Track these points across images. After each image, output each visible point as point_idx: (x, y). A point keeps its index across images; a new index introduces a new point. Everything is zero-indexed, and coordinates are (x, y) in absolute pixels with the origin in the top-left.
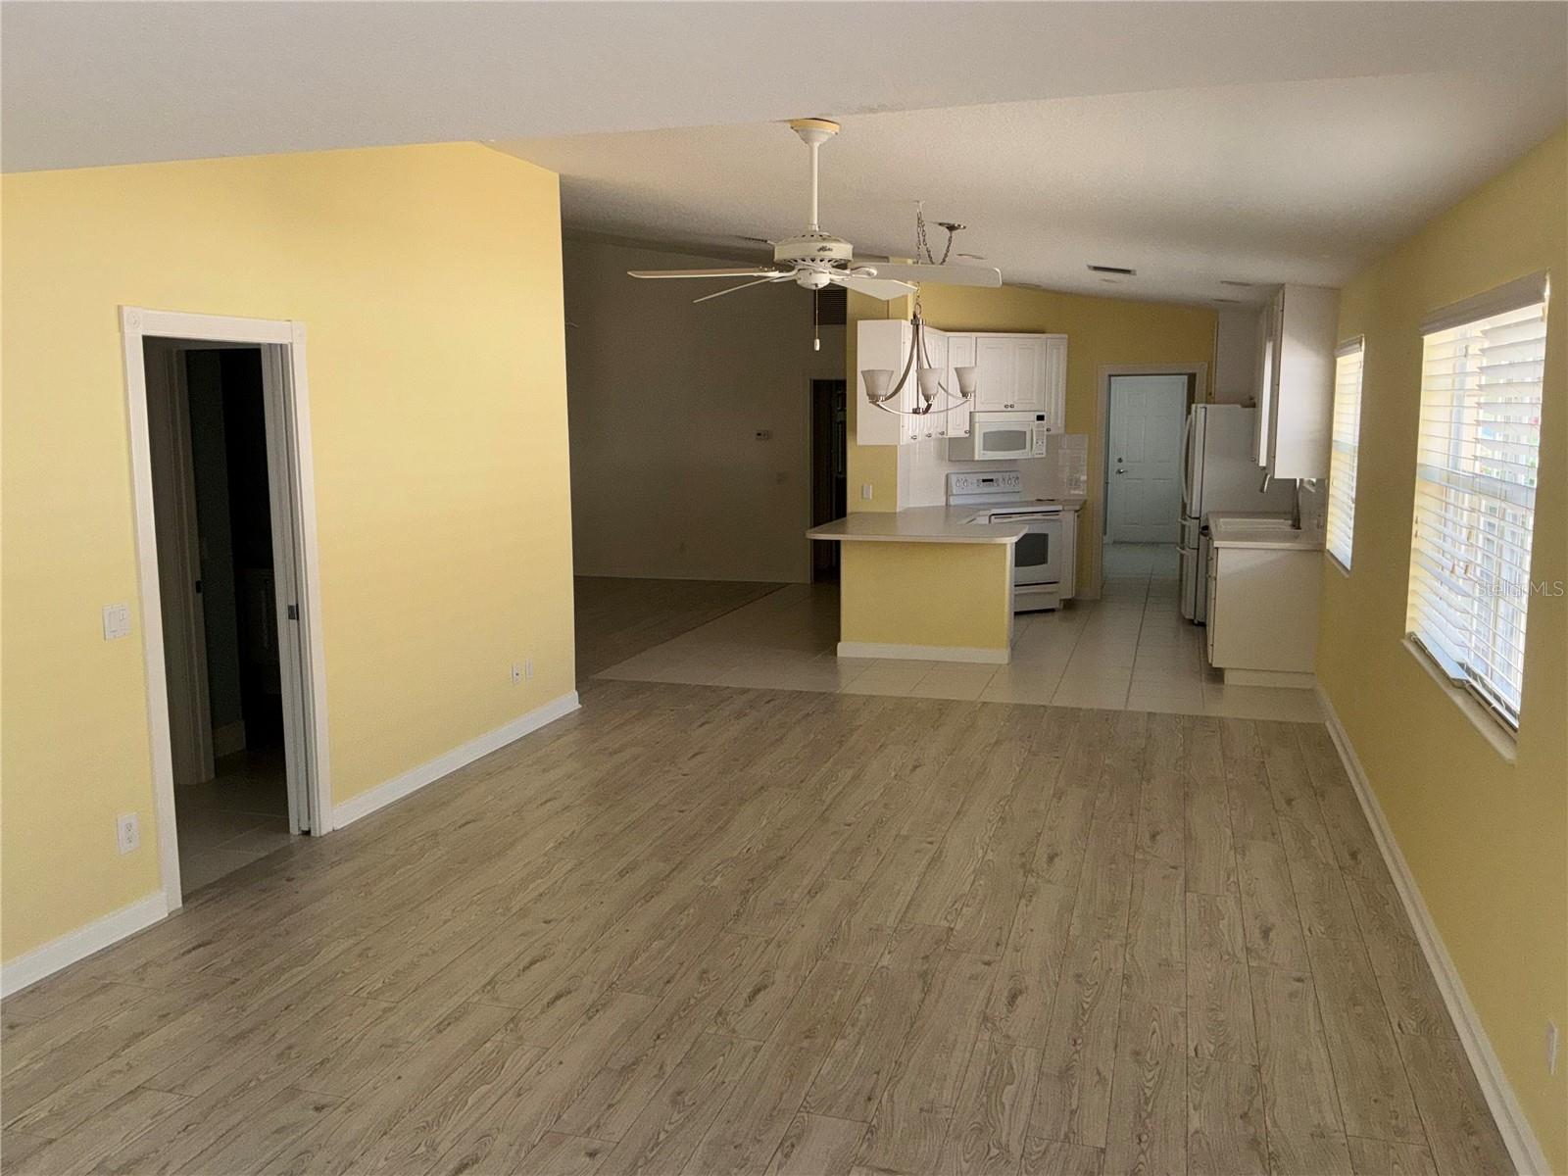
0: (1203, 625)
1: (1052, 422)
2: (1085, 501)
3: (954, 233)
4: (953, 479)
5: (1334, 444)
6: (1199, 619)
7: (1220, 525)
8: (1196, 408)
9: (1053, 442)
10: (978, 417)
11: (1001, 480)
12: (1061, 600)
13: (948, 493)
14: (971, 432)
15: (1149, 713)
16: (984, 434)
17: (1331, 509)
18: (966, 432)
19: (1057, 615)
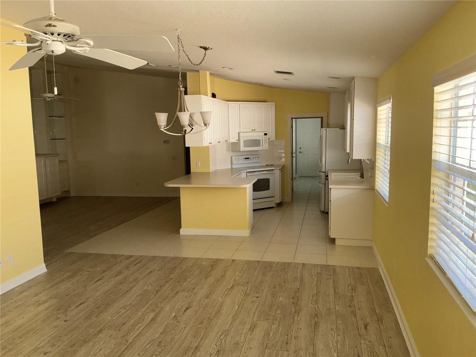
0: (327, 213)
1: (270, 136)
2: (284, 165)
3: (207, 51)
4: (234, 158)
5: (377, 144)
6: (326, 211)
7: (333, 176)
8: (323, 129)
9: (271, 143)
10: (241, 134)
11: (252, 158)
12: (275, 203)
13: (232, 164)
14: (239, 140)
15: (303, 264)
16: (244, 141)
17: (377, 172)
18: (237, 140)
19: (274, 209)
